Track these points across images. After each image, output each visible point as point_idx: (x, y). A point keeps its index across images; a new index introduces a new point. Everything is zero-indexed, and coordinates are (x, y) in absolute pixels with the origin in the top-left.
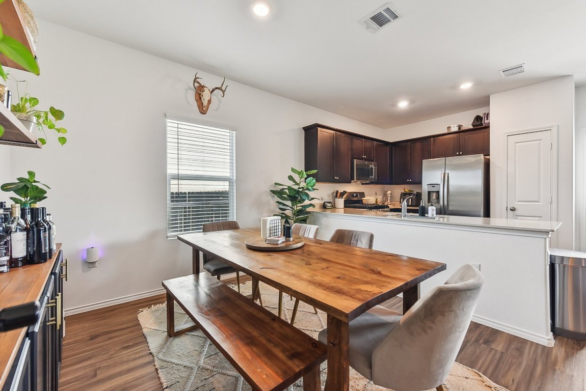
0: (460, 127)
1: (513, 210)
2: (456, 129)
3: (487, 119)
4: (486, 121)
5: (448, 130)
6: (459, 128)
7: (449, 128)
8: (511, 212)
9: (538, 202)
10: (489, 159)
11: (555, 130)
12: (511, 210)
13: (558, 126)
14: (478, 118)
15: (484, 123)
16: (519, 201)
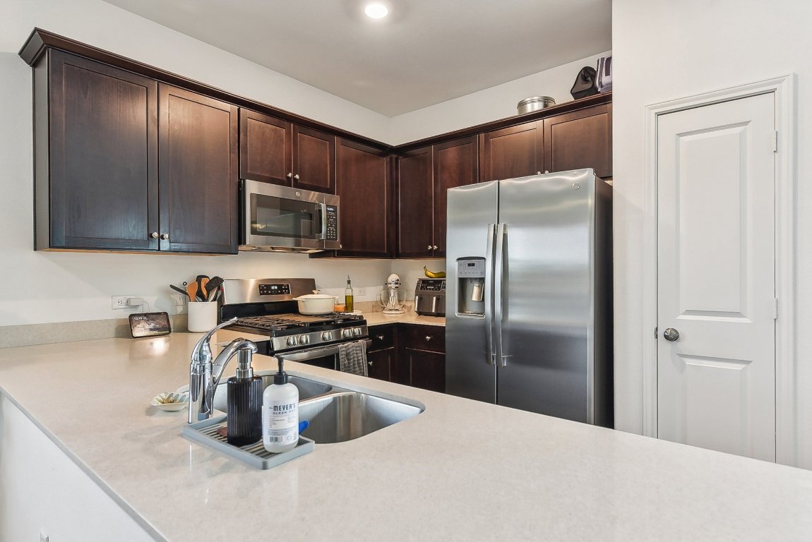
0: (546, 101)
1: (672, 337)
2: (537, 107)
3: (608, 73)
4: (605, 80)
5: (520, 111)
6: (545, 106)
7: (522, 105)
8: (668, 344)
9: (738, 314)
10: (611, 188)
11: (785, 90)
12: (666, 337)
13: (796, 77)
14: (587, 74)
15: (600, 83)
16: (689, 312)
